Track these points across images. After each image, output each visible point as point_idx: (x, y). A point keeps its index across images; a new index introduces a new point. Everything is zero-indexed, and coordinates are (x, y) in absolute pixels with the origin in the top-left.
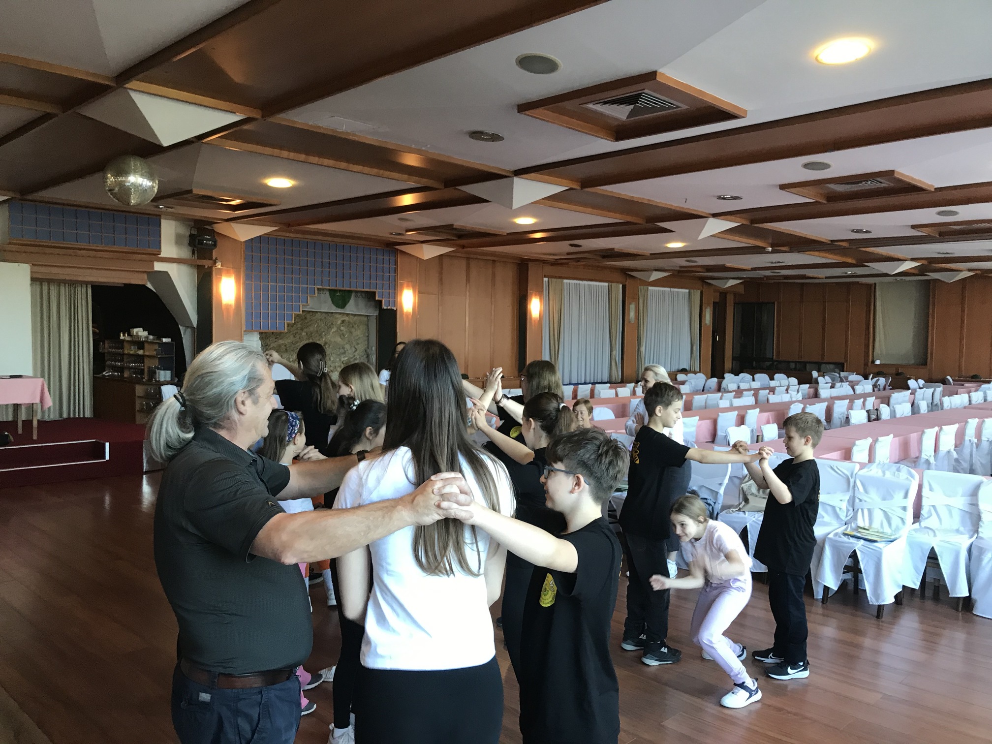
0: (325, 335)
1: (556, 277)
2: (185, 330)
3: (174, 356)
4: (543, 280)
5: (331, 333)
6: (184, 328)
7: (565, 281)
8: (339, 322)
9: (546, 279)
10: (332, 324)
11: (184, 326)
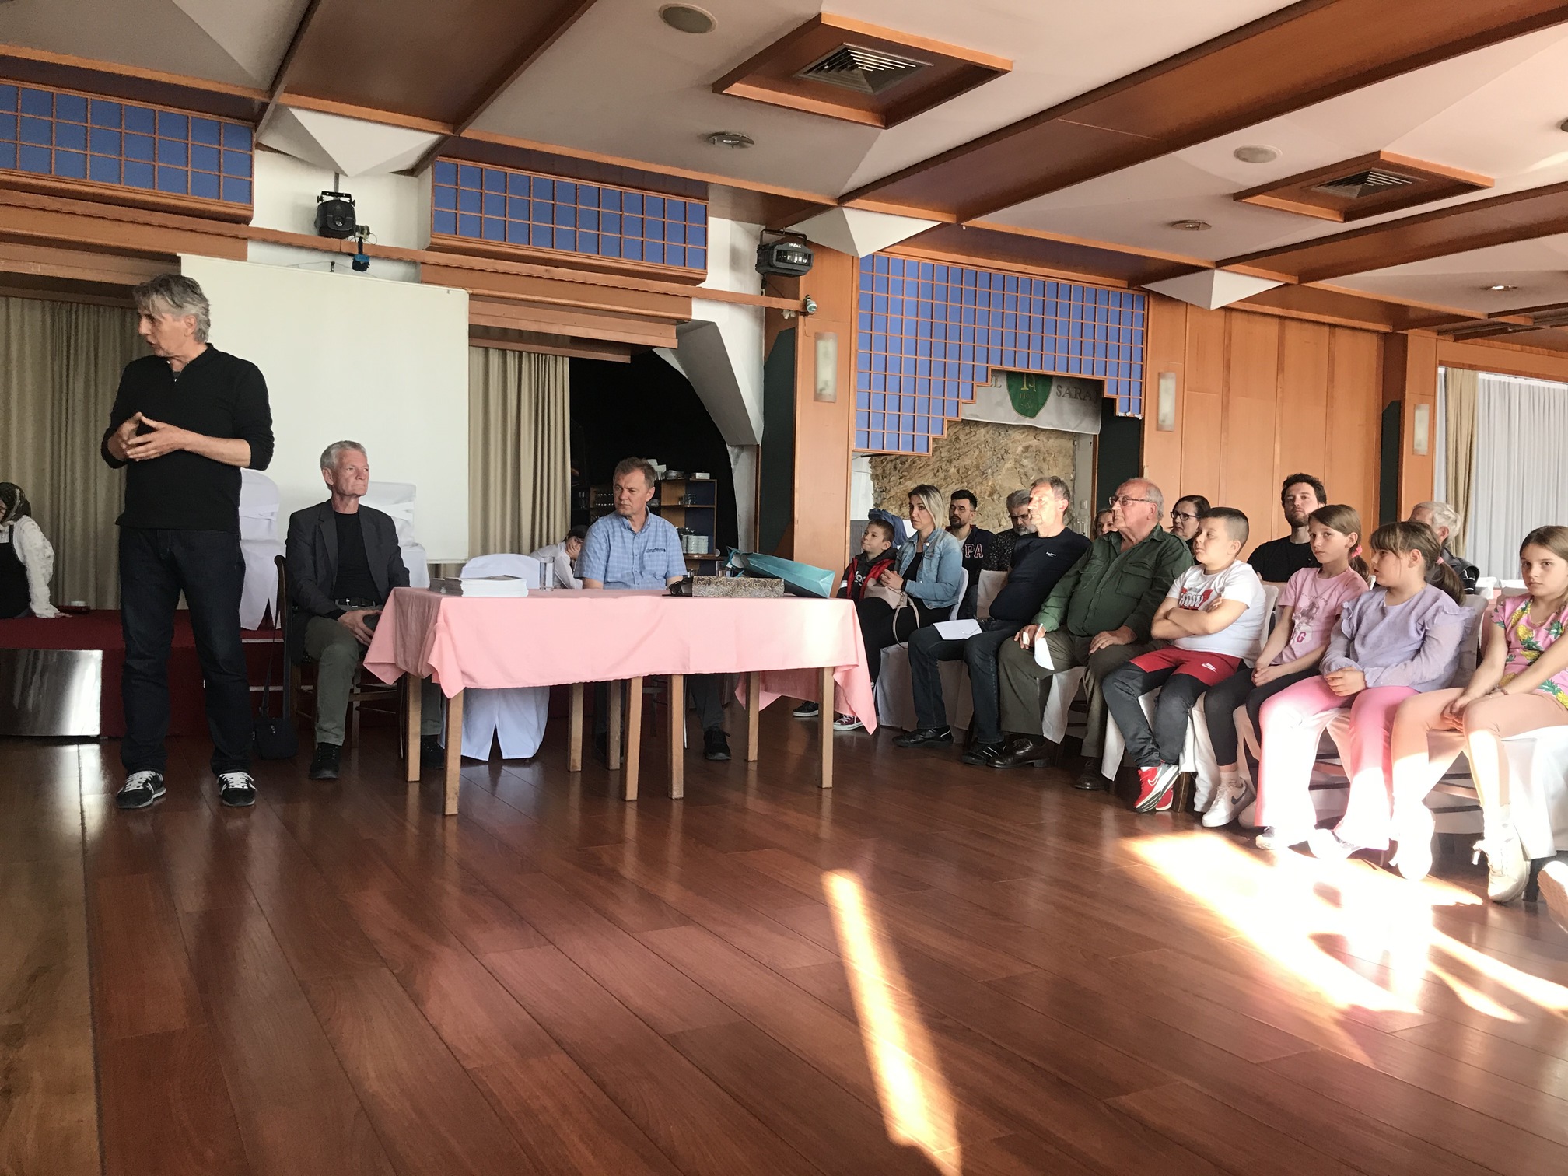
0: (992, 475)
1: (1463, 366)
2: (738, 456)
3: (715, 507)
4: (1436, 371)
5: (1004, 471)
6: (736, 450)
7: (1482, 376)
8: (1020, 449)
9: (1441, 370)
10: (1007, 452)
11: (736, 446)
